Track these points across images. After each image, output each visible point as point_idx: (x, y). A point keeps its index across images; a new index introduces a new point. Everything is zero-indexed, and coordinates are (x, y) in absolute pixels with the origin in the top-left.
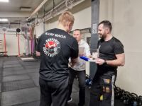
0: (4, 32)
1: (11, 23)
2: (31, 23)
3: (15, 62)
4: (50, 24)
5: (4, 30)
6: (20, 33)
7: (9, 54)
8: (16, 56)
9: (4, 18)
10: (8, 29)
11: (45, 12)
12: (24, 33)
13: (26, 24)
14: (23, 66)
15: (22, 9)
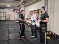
0: (8, 11)
1: (11, 7)
2: (19, 7)
3: (13, 22)
4: (26, 7)
5: (9, 10)
6: (15, 11)
7: (10, 19)
8: (13, 20)
9: (9, 5)
10: (10, 10)
11: (25, 2)
12: (16, 11)
13: (17, 7)
14: (16, 24)
15: (16, 1)
